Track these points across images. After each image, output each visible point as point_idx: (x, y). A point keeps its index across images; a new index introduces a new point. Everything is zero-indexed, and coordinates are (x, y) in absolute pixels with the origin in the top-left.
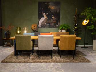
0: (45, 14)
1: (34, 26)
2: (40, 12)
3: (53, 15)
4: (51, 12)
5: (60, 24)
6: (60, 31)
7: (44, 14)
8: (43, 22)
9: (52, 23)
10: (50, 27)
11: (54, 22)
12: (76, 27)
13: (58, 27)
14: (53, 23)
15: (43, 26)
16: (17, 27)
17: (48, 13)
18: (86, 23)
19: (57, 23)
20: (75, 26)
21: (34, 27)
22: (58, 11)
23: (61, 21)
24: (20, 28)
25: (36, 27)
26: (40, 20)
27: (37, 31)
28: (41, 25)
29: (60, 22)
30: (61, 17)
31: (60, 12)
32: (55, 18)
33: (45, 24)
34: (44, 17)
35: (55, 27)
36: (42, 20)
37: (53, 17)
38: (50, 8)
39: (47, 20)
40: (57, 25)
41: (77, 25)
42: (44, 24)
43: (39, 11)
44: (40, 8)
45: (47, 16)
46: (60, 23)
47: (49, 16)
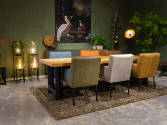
0: (68, 18)
1: (49, 39)
2: (58, 14)
3: (80, 21)
4: (78, 14)
5: (91, 36)
7: (66, 17)
8: (64, 32)
9: (78, 34)
10: (77, 40)
11: (82, 32)
12: (116, 41)
14: (80, 33)
15: (64, 39)
16: (15, 42)
17: (72, 17)
18: (130, 35)
19: (86, 34)
20: (115, 39)
21: (49, 41)
23: (92, 31)
24: (20, 42)
25: (52, 42)
26: (58, 27)
28: (61, 38)
29: (90, 32)
30: (92, 24)
31: (90, 15)
32: (84, 25)
33: (68, 35)
35: (84, 41)
36: (63, 28)
37: (80, 24)
38: (75, 8)
39: (71, 29)
40: (87, 38)
41: (117, 37)
44: (59, 6)
45: (71, 21)
46: (91, 34)
47: (74, 23)
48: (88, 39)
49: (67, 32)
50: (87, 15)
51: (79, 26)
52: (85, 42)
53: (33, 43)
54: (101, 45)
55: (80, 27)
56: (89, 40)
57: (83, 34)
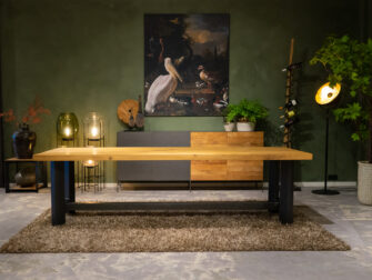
0: (173, 62)
1: (128, 109)
2: (150, 55)
3: (201, 67)
4: (195, 53)
5: (228, 101)
6: (228, 127)
7: (167, 60)
8: (163, 93)
9: (197, 97)
11: (205, 91)
12: (291, 113)
13: (223, 113)
14: (201, 95)
15: (162, 109)
16: (63, 115)
17: (180, 60)
18: (330, 95)
19: (216, 97)
20: (289, 107)
21: (127, 113)
22: (222, 49)
23: (232, 88)
24: (72, 115)
25: (135, 114)
27: (141, 129)
28: (156, 106)
29: (228, 91)
30: (233, 72)
31: (227, 53)
32: (209, 76)
33: (172, 100)
34: (167, 73)
36: (160, 84)
37: (202, 75)
38: (190, 39)
39: (179, 85)
40: (218, 105)
41: (294, 102)
42: (168, 100)
43: (147, 50)
44: (152, 39)
45: (179, 68)
46: (228, 95)
47: (187, 72)
48: (221, 108)
49: (169, 93)
50: (218, 53)
51: (199, 79)
53: (94, 117)
54: (246, 122)
55: (201, 81)
57: (207, 96)
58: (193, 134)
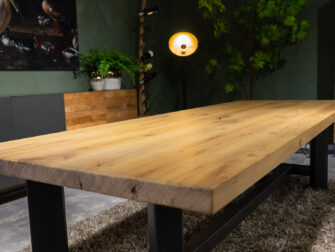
5: (78, 48)
6: (98, 85)
9: (43, 39)
10: (36, 62)
12: (150, 66)
14: (47, 38)
18: (184, 47)
20: (146, 58)
23: (79, 30)
32: (54, 9)
33: (6, 41)
35: (59, 64)
37: (45, 5)
39: (15, 18)
40: (68, 55)
41: (151, 53)
46: (77, 40)
48: (72, 59)
51: (41, 11)
52: (63, 70)
54: (115, 76)
55: (45, 15)
56: (75, 59)
58: (67, 97)
